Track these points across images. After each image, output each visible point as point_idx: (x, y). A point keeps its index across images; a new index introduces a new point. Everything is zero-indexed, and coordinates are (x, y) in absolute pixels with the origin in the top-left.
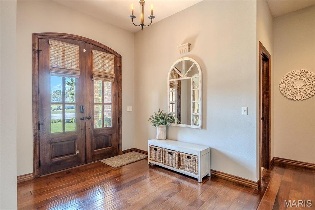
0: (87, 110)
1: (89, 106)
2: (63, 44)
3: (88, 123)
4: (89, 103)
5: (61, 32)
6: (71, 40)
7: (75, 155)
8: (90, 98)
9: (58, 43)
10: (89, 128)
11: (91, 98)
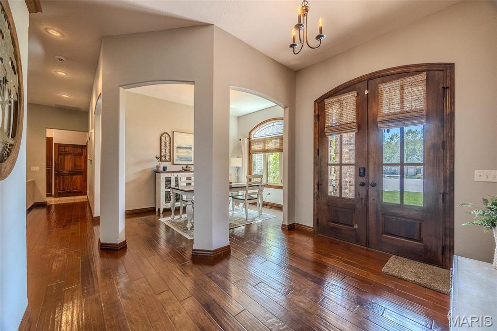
0: (371, 173)
1: (374, 168)
2: (337, 99)
3: (371, 191)
4: (375, 163)
5: (325, 93)
6: (349, 89)
7: (352, 228)
8: (375, 157)
9: (331, 100)
10: (374, 200)
11: (378, 156)
